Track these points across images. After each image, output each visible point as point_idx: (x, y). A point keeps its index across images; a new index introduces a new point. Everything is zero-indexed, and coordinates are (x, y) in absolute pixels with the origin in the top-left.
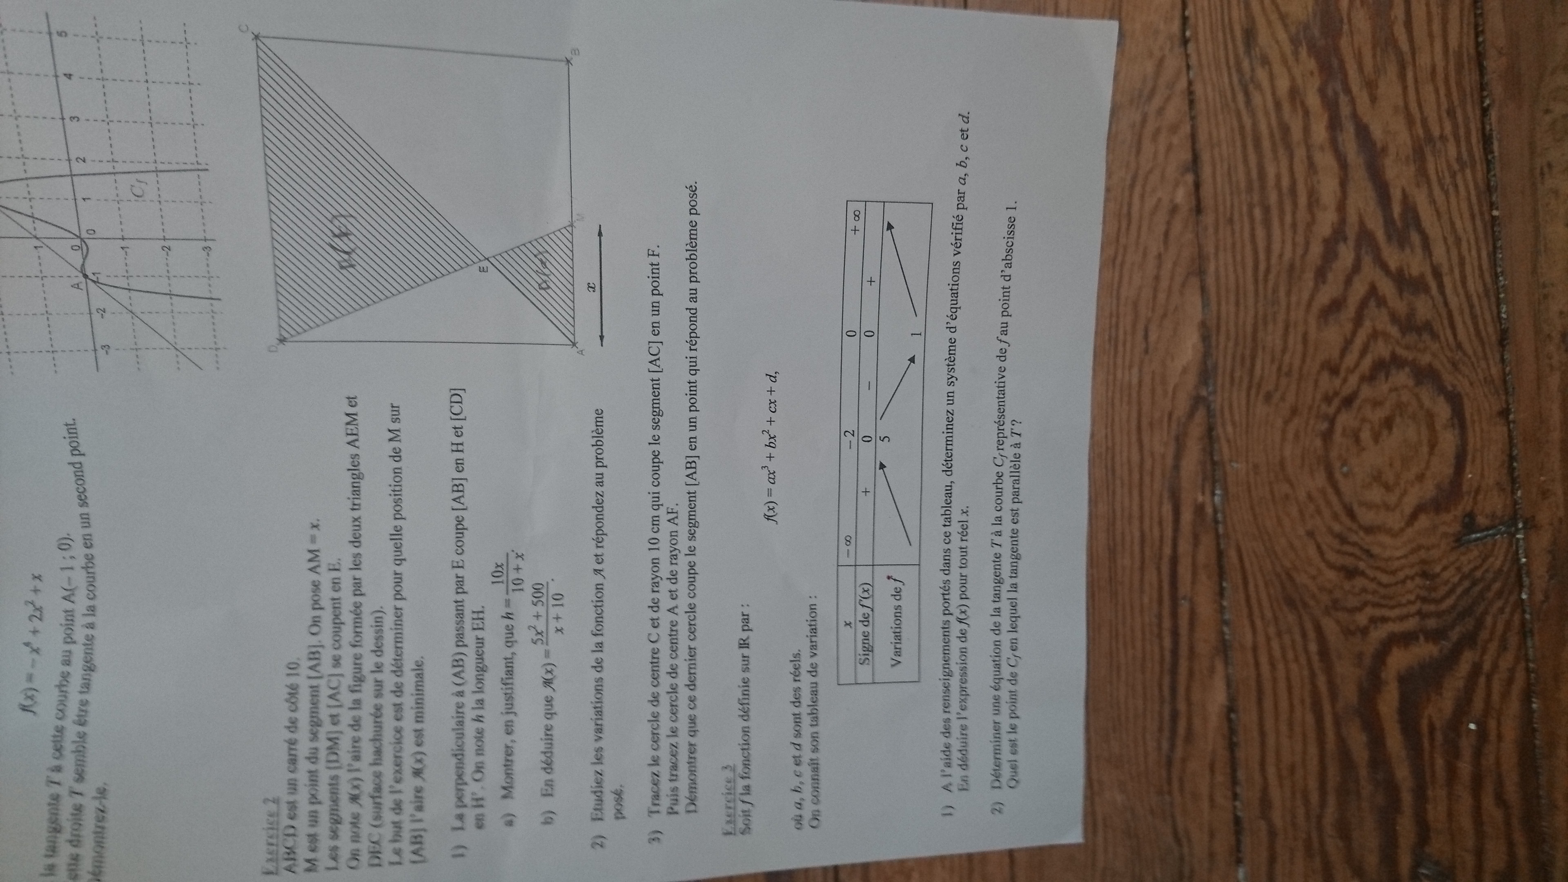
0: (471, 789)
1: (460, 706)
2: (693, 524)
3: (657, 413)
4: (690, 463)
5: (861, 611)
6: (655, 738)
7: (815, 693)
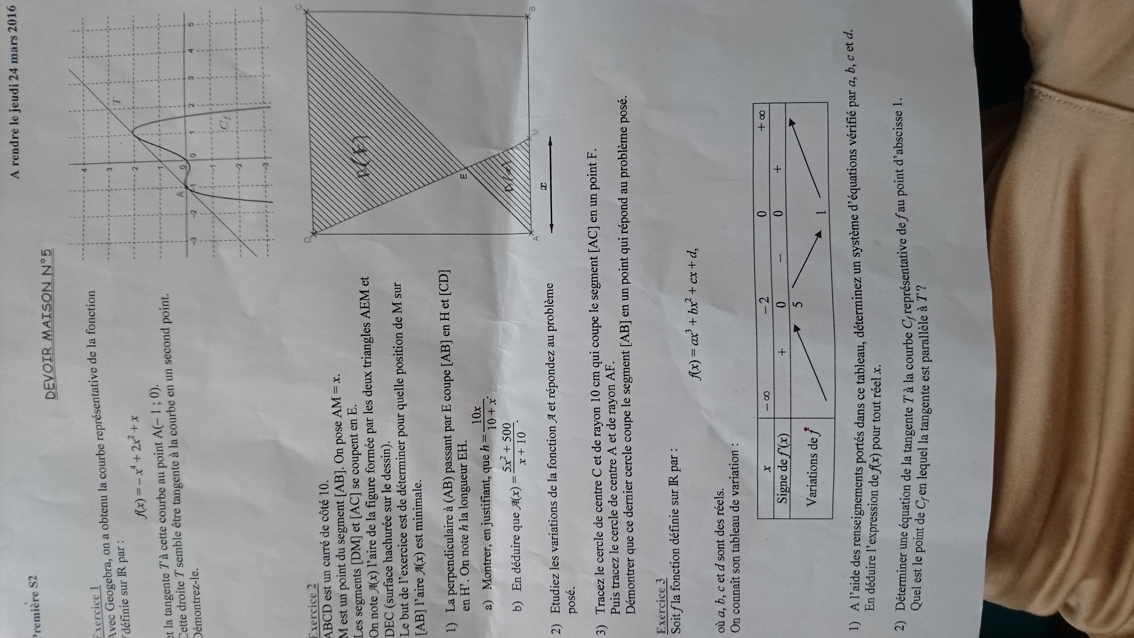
0: (460, 580)
1: (450, 518)
2: (628, 380)
3: (596, 285)
4: (624, 327)
5: (779, 458)
6: (600, 554)
7: (736, 524)
